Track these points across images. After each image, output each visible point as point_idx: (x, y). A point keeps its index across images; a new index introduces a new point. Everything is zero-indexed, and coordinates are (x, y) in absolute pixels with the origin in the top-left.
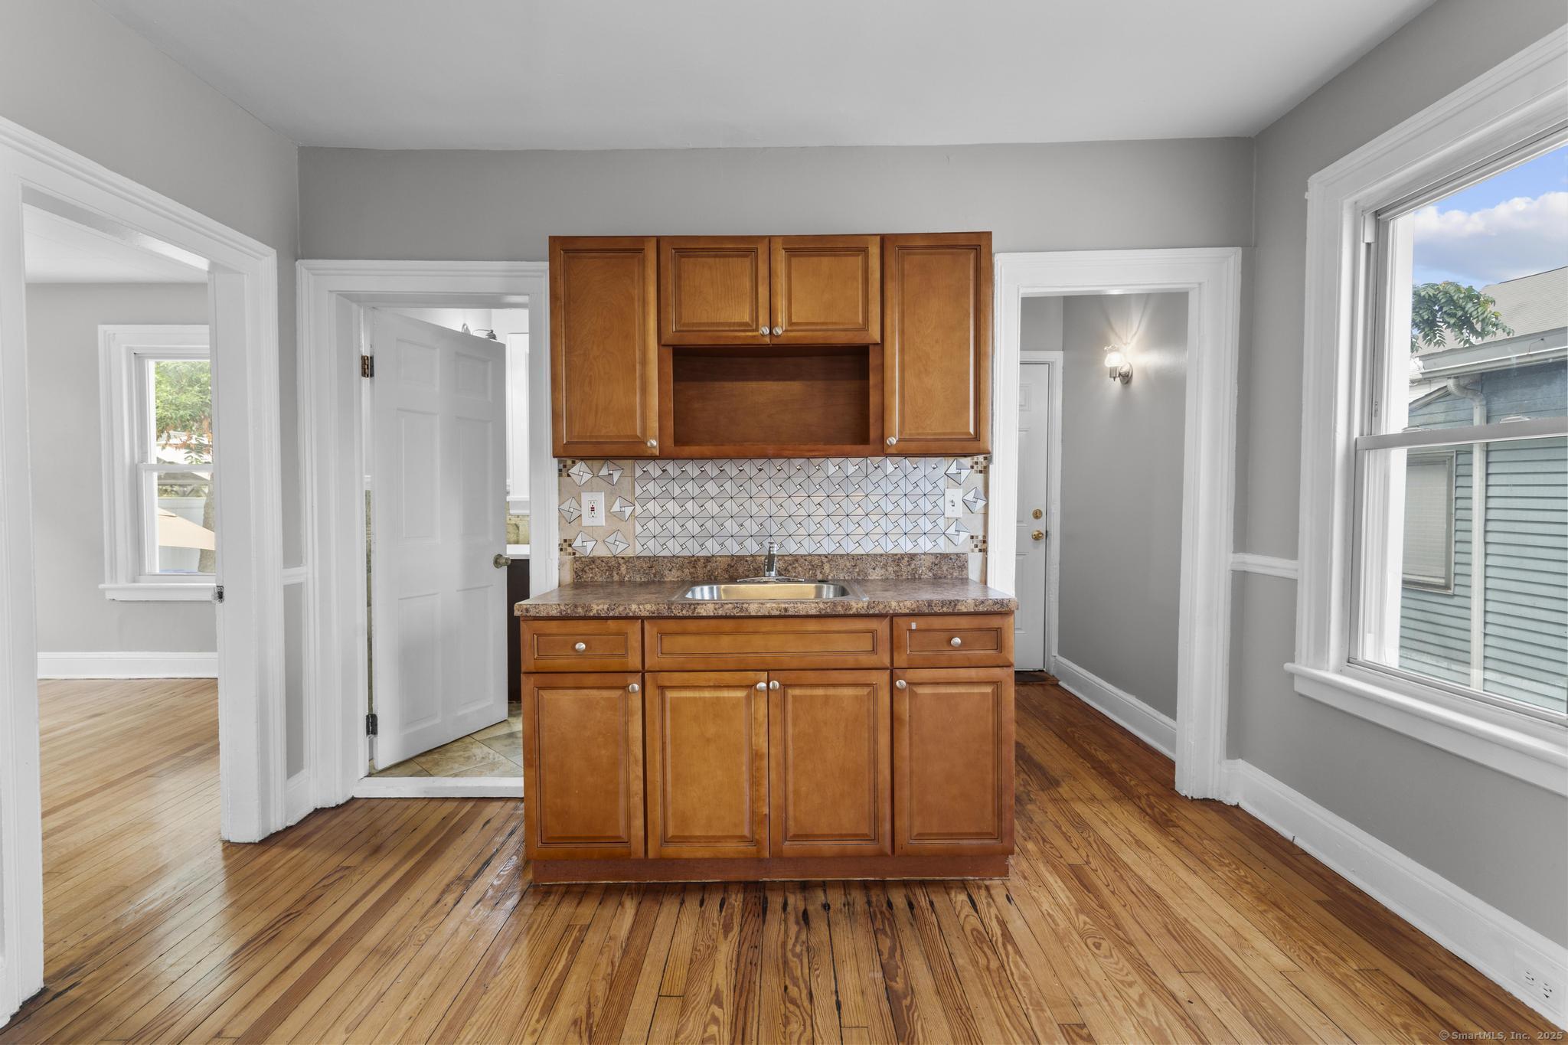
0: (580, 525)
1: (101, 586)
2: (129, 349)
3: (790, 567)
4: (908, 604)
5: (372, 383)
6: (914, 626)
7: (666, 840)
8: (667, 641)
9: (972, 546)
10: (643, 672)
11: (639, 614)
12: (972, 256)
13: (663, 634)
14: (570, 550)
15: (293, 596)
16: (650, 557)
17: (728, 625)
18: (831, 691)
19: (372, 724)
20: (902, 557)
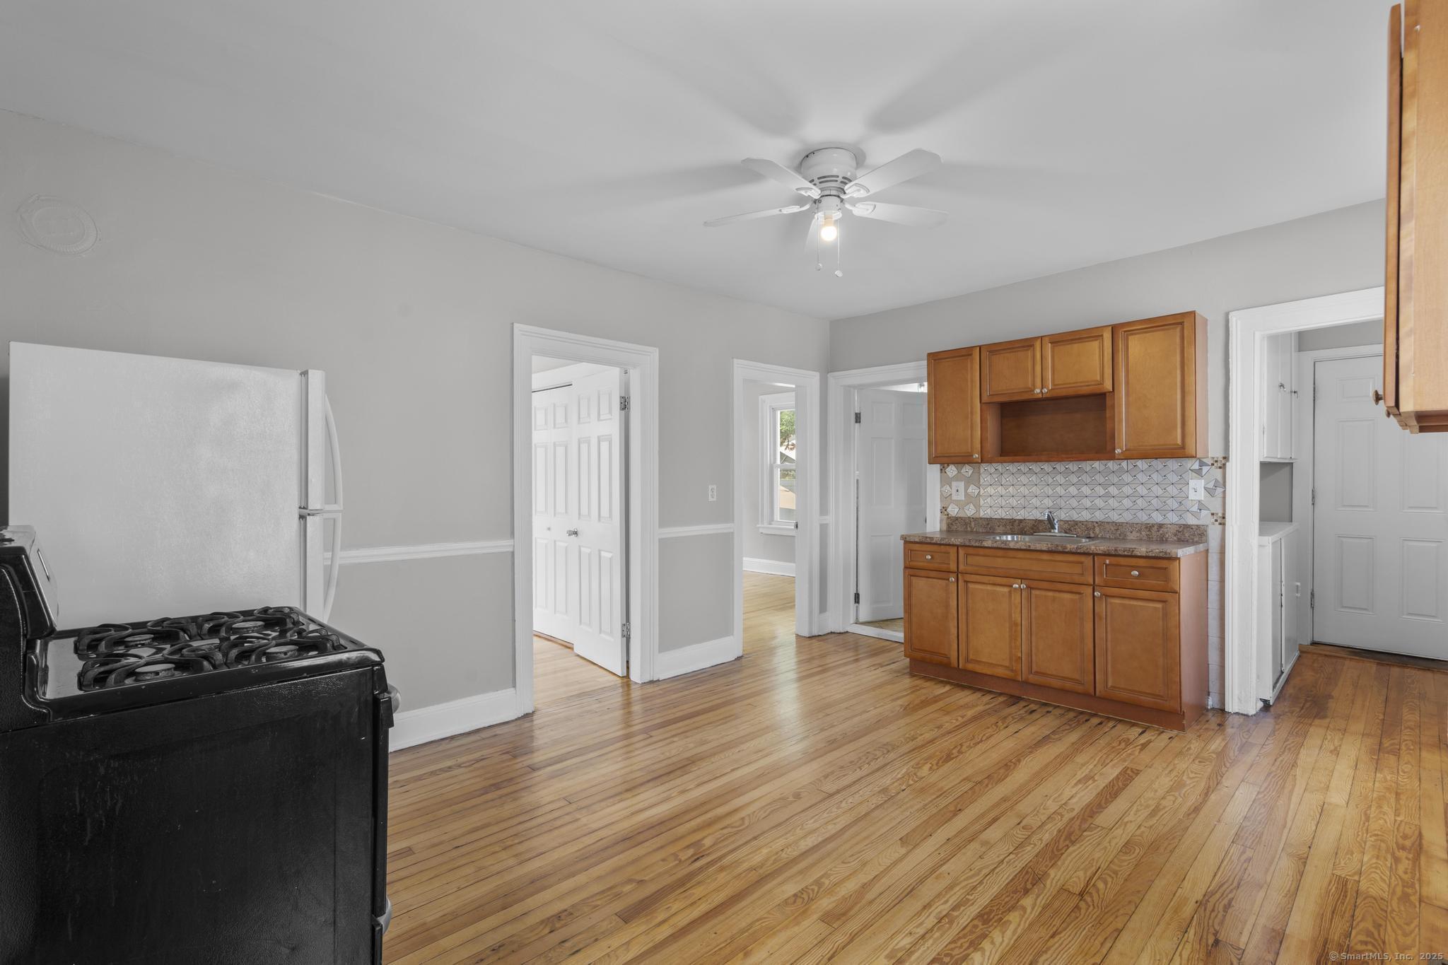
0: (951, 499)
1: (758, 526)
2: (770, 406)
3: (1072, 528)
4: (1102, 548)
5: (860, 426)
6: (1108, 562)
7: (967, 660)
8: (970, 559)
9: (1213, 520)
10: (957, 573)
11: (955, 543)
12: (1178, 329)
13: (967, 555)
14: (946, 513)
15: (824, 528)
16: (987, 519)
17: (1000, 553)
18: (1057, 595)
19: (857, 598)
20: (1153, 526)
